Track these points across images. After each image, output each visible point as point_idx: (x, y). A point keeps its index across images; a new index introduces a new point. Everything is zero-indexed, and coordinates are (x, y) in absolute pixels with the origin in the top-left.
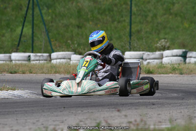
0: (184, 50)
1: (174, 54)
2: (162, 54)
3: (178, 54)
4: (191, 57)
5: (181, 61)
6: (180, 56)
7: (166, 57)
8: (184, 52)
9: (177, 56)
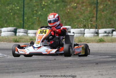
0: (15, 28)
1: (9, 30)
2: (1, 30)
3: (11, 30)
4: (20, 32)
5: (13, 34)
6: (12, 31)
7: (4, 32)
8: (15, 29)
9: (11, 31)
